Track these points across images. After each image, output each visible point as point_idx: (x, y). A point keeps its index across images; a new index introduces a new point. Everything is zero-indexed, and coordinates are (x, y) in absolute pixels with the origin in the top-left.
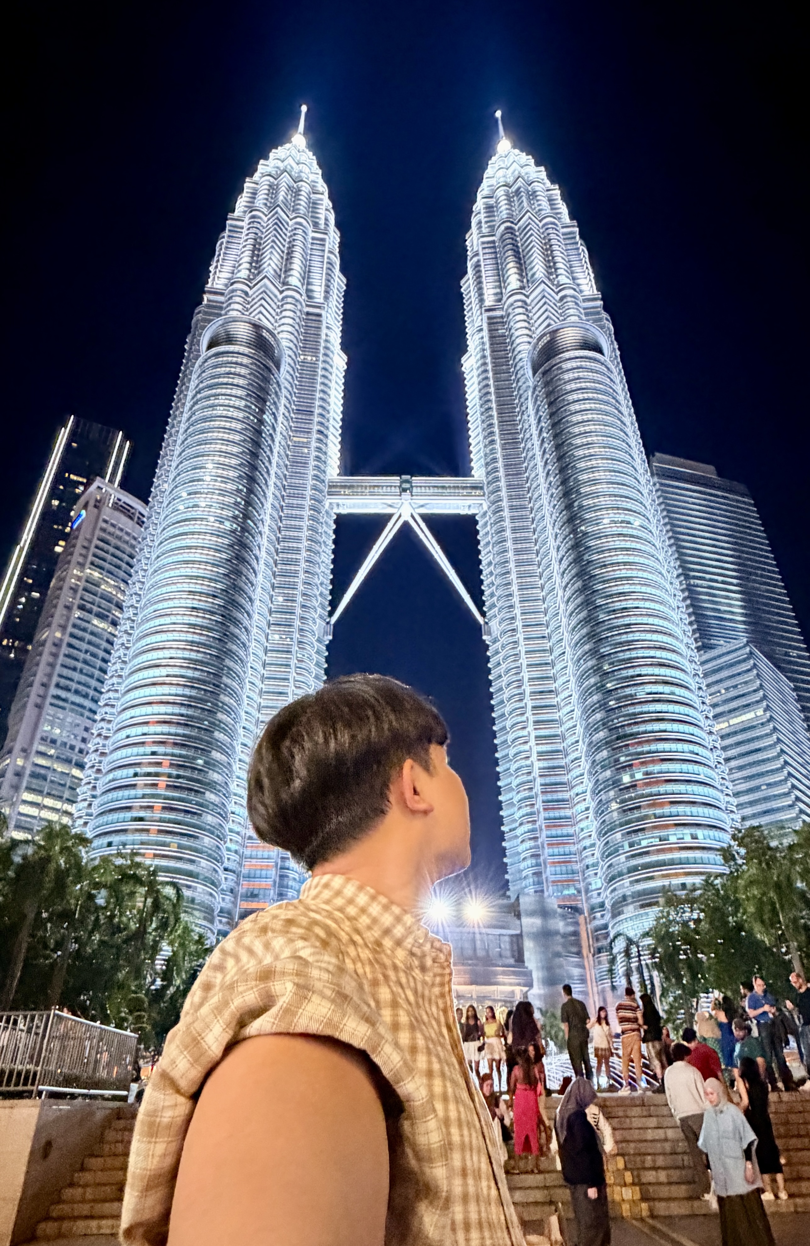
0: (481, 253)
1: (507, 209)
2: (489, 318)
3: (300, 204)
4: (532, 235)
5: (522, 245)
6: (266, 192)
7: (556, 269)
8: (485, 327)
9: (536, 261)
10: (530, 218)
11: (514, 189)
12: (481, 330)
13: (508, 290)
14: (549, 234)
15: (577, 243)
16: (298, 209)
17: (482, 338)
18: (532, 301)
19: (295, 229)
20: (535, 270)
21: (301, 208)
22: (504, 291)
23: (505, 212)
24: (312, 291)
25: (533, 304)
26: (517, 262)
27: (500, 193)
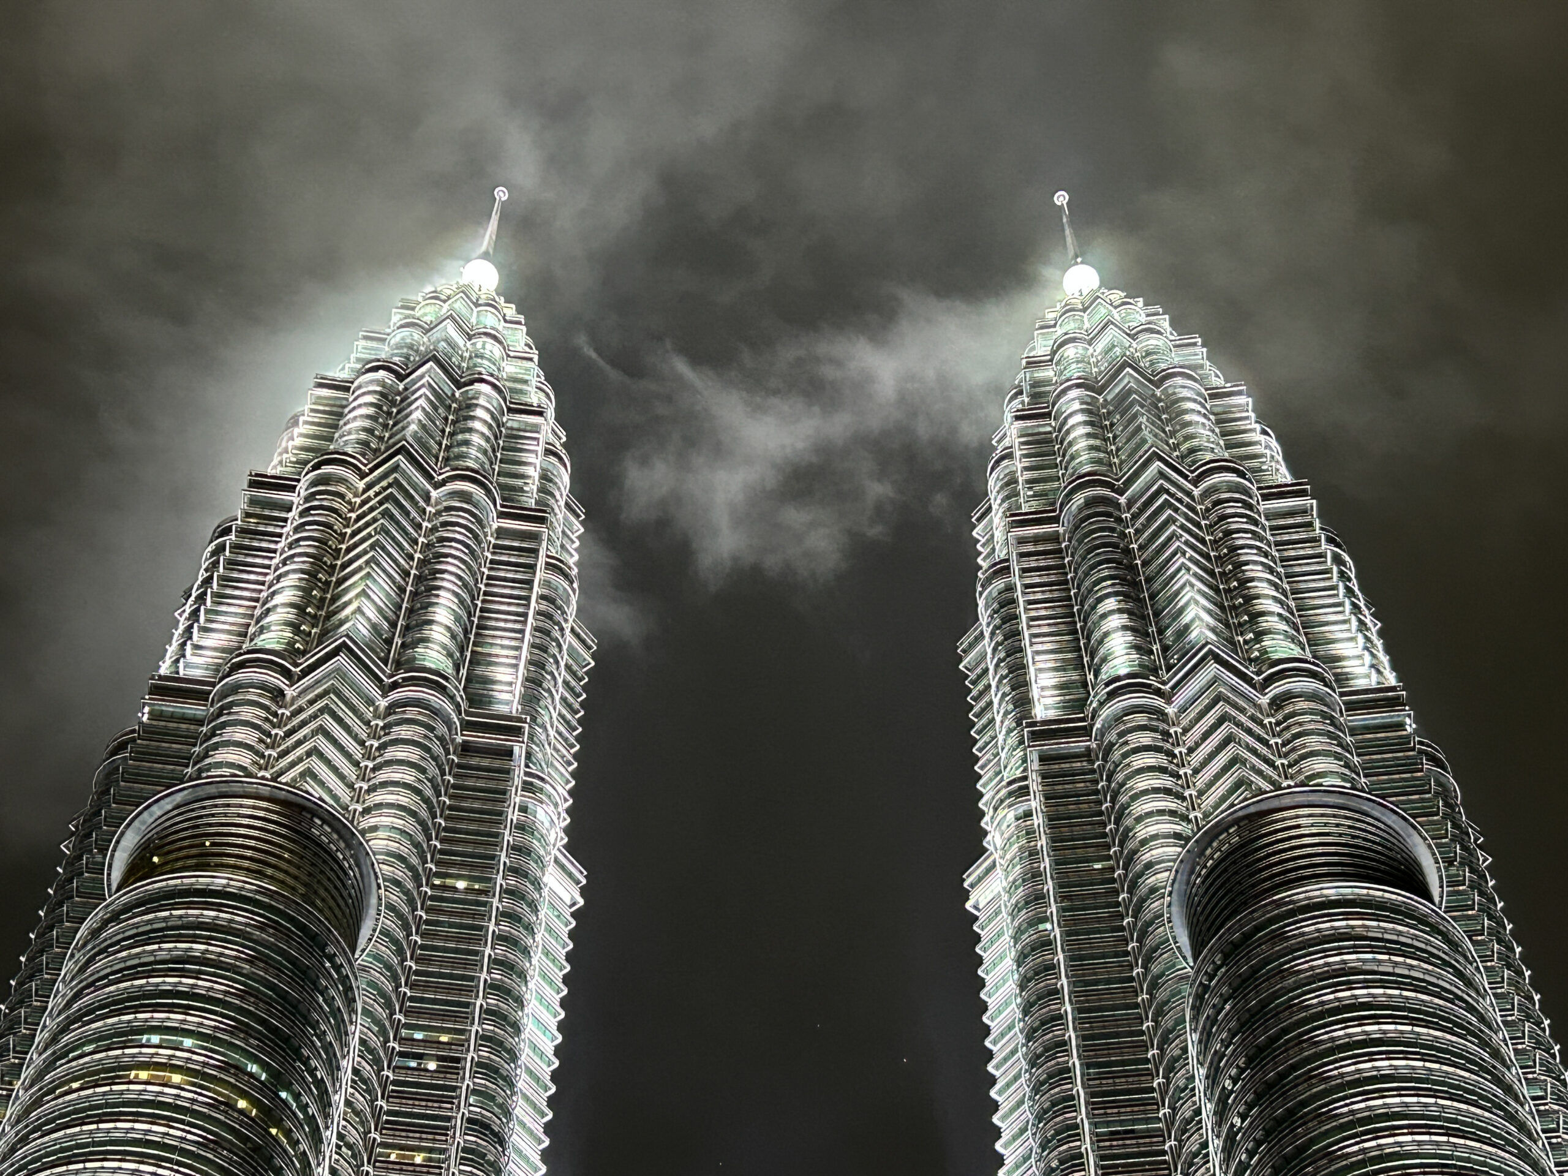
0: (1016, 568)
1: (1092, 448)
2: (1044, 759)
3: (467, 443)
4: (1171, 520)
5: (1141, 548)
6: (371, 411)
7: (1255, 616)
8: (1034, 783)
9: (1187, 595)
10: (1162, 475)
11: (1111, 394)
12: (1024, 791)
13: (1104, 676)
14: (1224, 517)
15: (1316, 540)
16: (462, 456)
17: (1028, 814)
18: (1183, 710)
19: (448, 509)
20: (1186, 619)
21: (473, 452)
22: (1090, 677)
23: (1084, 457)
24: (488, 681)
25: (1185, 723)
26: (1126, 596)
27: (1072, 404)
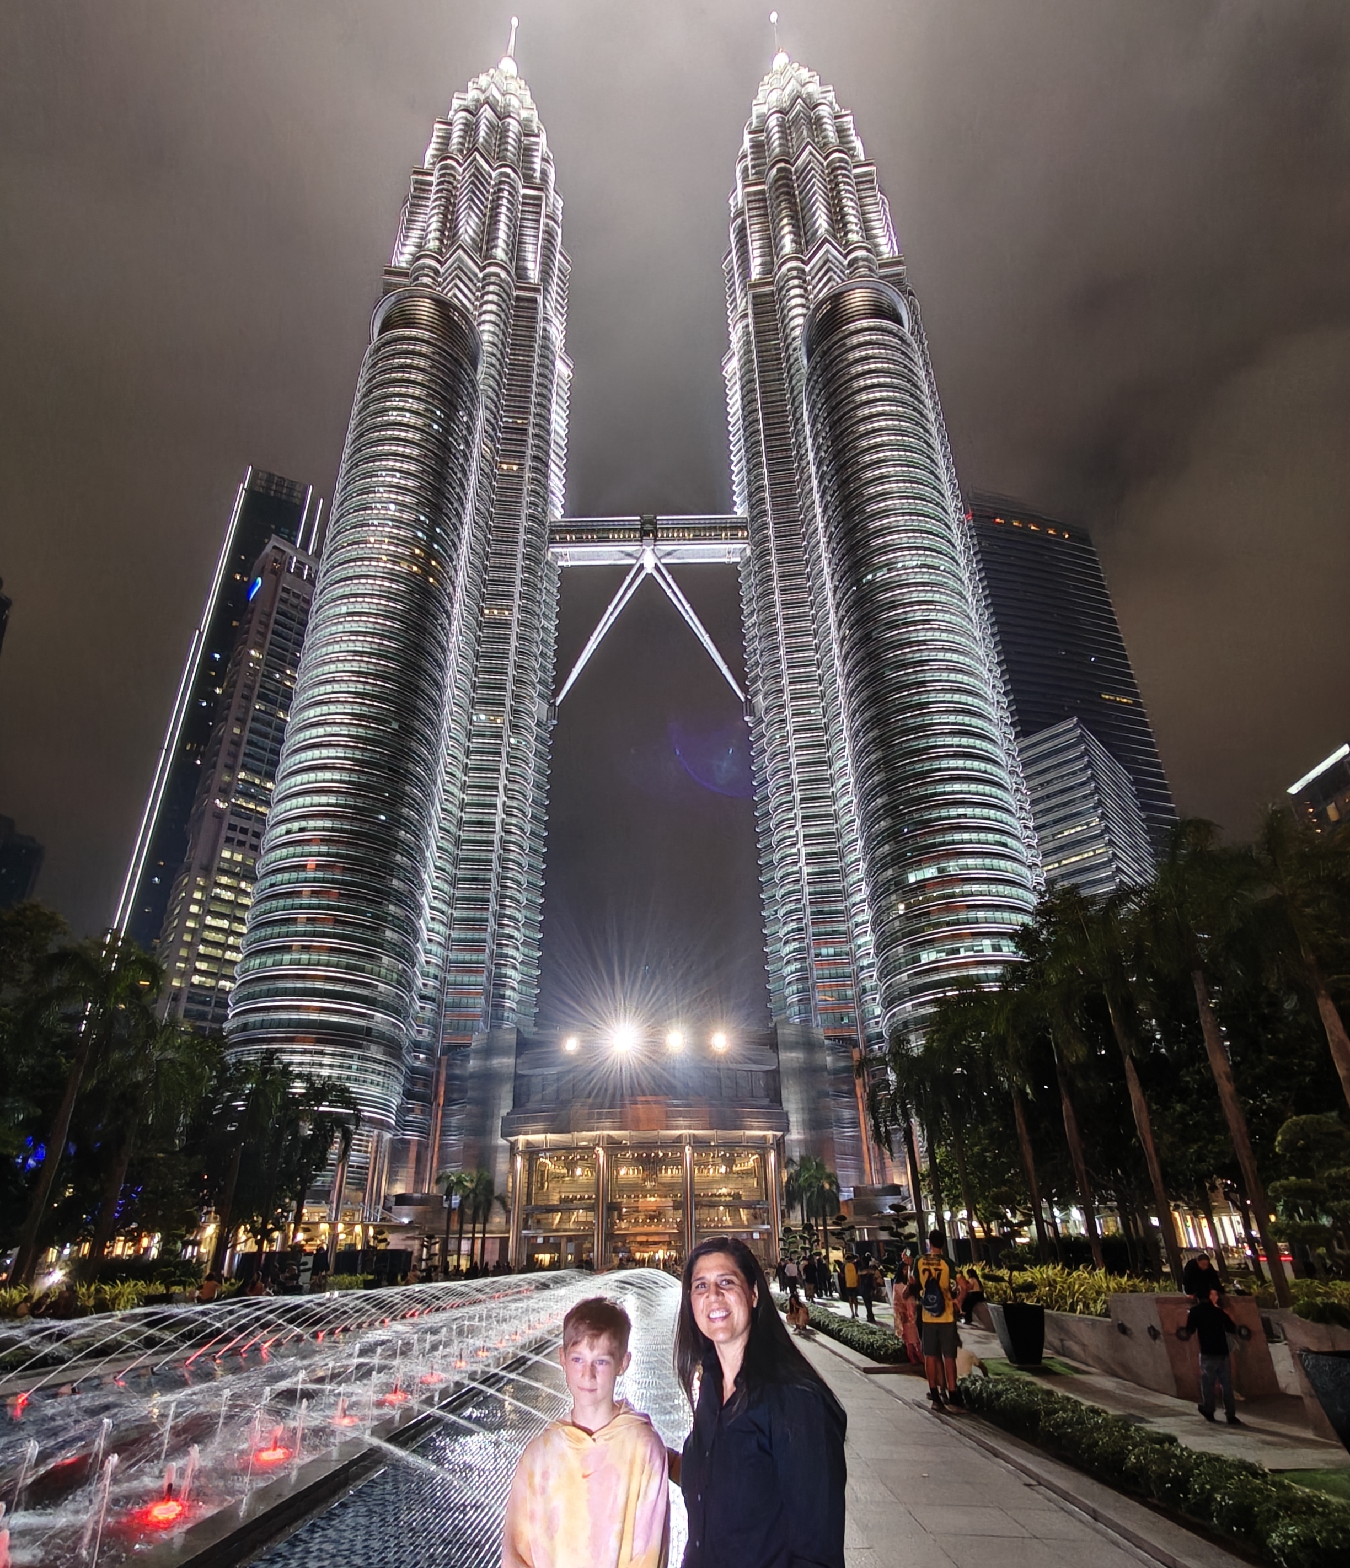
0: (746, 209)
1: (780, 145)
2: (754, 297)
4: (813, 176)
5: (800, 193)
6: (462, 133)
7: (845, 223)
8: (750, 312)
9: (819, 212)
10: (811, 153)
11: (790, 115)
12: (746, 316)
13: (780, 256)
14: (836, 176)
17: (747, 326)
18: (812, 269)
19: (500, 182)
20: (815, 226)
21: (509, 154)
22: (774, 257)
23: (777, 149)
24: (525, 269)
25: (812, 273)
26: (792, 218)
27: (773, 122)
